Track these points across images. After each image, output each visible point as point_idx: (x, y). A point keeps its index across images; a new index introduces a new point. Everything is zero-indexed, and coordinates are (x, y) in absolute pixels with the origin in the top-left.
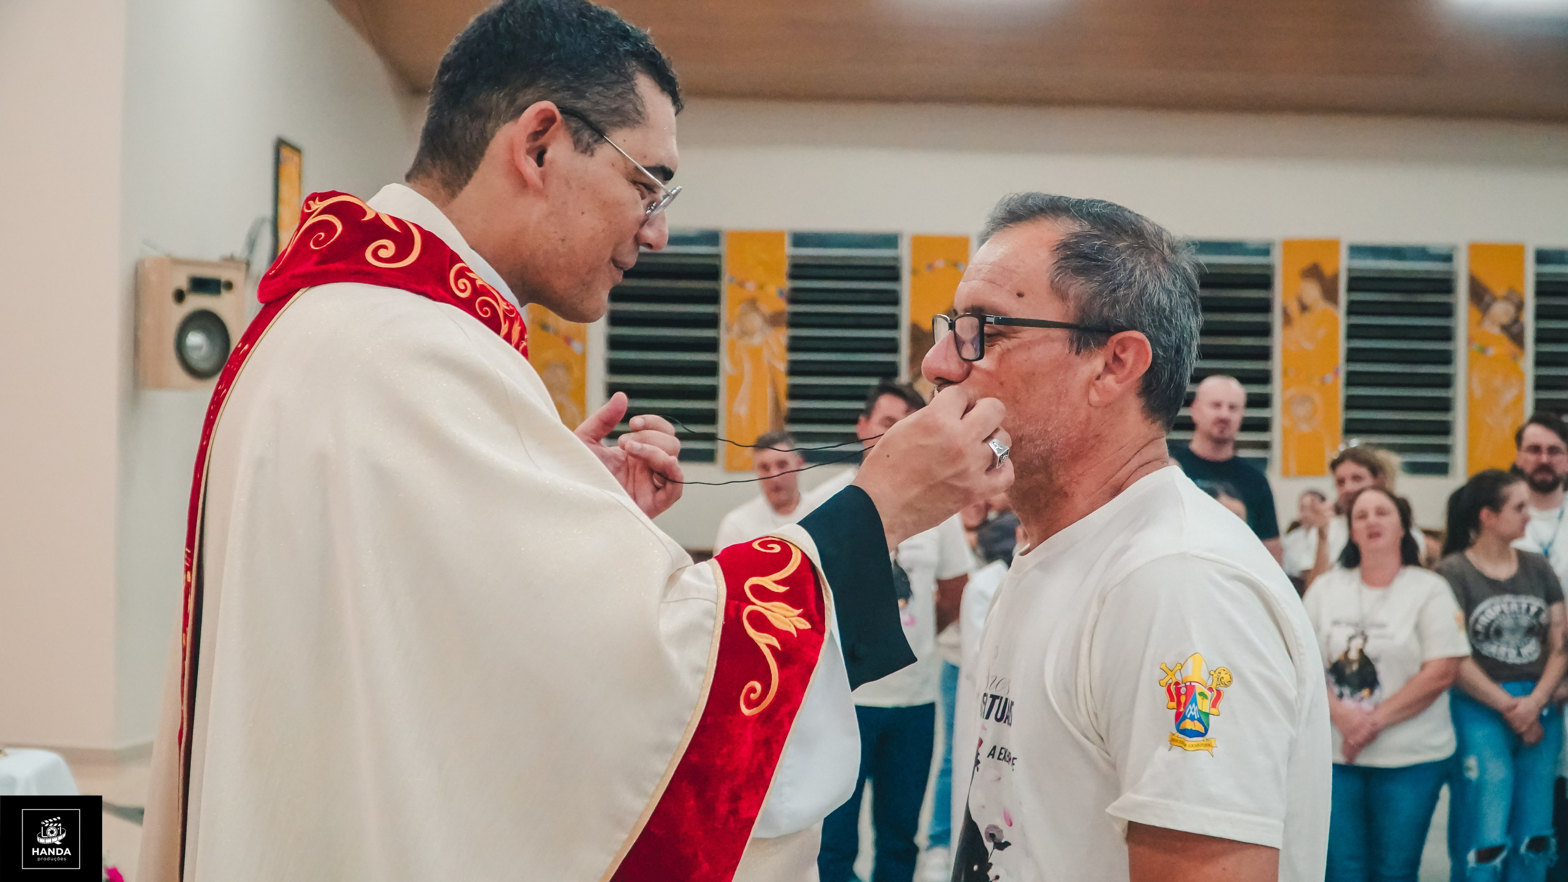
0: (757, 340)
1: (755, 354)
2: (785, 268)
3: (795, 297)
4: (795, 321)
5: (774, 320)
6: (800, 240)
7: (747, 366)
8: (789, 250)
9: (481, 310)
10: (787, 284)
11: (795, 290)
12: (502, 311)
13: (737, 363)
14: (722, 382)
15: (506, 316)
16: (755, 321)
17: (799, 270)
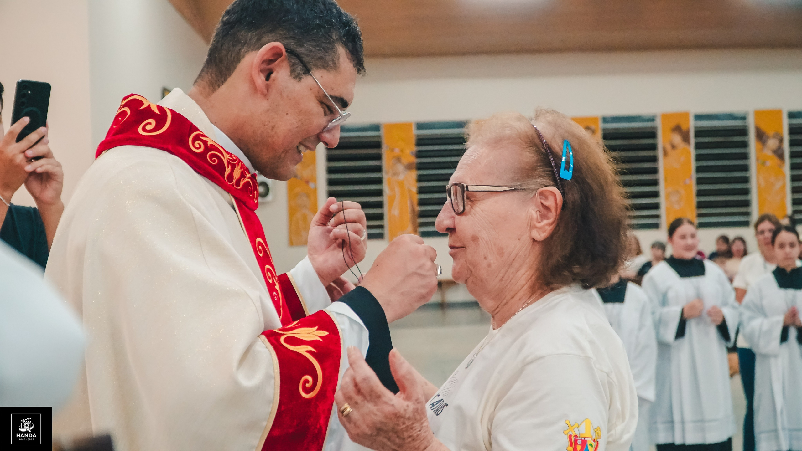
0: (401, 177)
1: (401, 184)
2: (413, 140)
3: (419, 155)
4: (420, 167)
5: (409, 167)
6: (420, 126)
7: (397, 190)
8: (415, 132)
9: (211, 160)
10: (415, 149)
11: (419, 152)
12: (226, 160)
13: (392, 190)
14: (385, 199)
15: (228, 163)
16: (400, 168)
17: (420, 141)
